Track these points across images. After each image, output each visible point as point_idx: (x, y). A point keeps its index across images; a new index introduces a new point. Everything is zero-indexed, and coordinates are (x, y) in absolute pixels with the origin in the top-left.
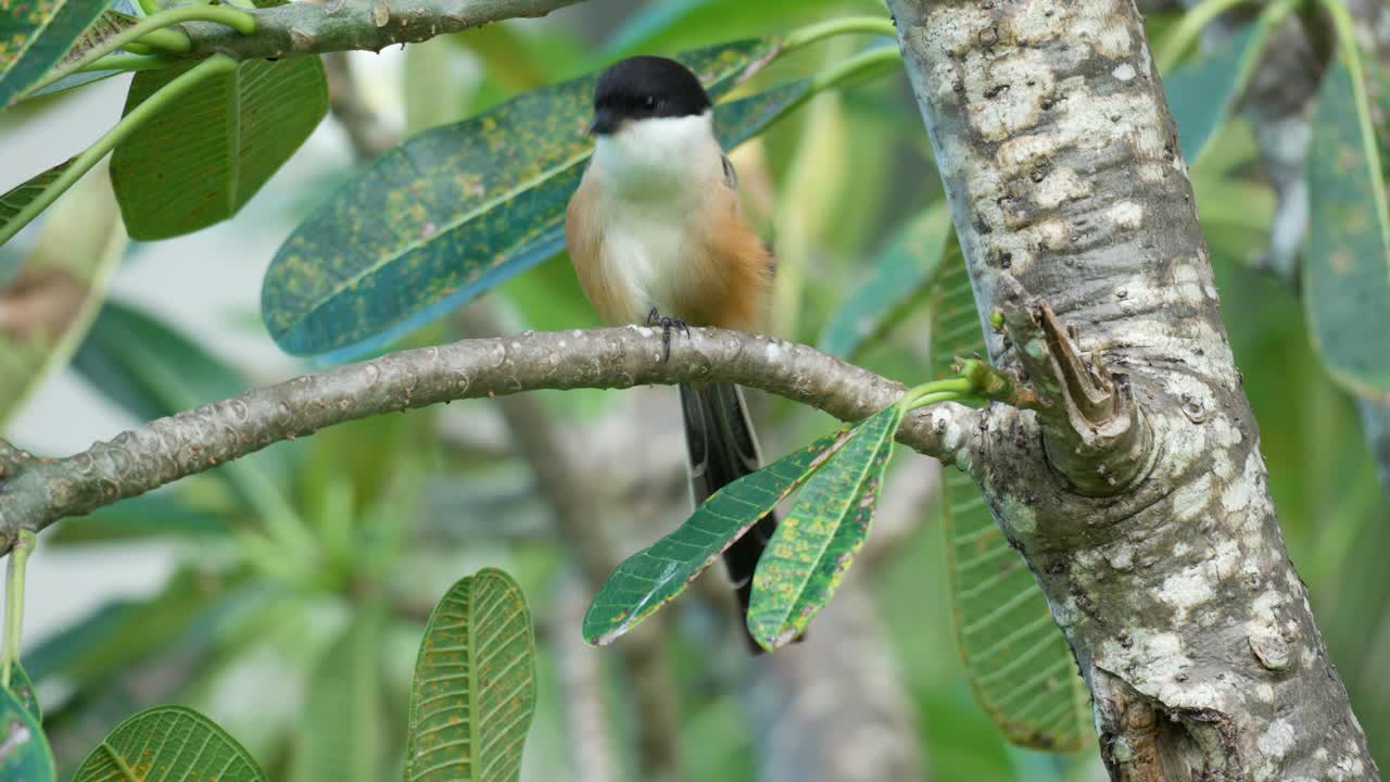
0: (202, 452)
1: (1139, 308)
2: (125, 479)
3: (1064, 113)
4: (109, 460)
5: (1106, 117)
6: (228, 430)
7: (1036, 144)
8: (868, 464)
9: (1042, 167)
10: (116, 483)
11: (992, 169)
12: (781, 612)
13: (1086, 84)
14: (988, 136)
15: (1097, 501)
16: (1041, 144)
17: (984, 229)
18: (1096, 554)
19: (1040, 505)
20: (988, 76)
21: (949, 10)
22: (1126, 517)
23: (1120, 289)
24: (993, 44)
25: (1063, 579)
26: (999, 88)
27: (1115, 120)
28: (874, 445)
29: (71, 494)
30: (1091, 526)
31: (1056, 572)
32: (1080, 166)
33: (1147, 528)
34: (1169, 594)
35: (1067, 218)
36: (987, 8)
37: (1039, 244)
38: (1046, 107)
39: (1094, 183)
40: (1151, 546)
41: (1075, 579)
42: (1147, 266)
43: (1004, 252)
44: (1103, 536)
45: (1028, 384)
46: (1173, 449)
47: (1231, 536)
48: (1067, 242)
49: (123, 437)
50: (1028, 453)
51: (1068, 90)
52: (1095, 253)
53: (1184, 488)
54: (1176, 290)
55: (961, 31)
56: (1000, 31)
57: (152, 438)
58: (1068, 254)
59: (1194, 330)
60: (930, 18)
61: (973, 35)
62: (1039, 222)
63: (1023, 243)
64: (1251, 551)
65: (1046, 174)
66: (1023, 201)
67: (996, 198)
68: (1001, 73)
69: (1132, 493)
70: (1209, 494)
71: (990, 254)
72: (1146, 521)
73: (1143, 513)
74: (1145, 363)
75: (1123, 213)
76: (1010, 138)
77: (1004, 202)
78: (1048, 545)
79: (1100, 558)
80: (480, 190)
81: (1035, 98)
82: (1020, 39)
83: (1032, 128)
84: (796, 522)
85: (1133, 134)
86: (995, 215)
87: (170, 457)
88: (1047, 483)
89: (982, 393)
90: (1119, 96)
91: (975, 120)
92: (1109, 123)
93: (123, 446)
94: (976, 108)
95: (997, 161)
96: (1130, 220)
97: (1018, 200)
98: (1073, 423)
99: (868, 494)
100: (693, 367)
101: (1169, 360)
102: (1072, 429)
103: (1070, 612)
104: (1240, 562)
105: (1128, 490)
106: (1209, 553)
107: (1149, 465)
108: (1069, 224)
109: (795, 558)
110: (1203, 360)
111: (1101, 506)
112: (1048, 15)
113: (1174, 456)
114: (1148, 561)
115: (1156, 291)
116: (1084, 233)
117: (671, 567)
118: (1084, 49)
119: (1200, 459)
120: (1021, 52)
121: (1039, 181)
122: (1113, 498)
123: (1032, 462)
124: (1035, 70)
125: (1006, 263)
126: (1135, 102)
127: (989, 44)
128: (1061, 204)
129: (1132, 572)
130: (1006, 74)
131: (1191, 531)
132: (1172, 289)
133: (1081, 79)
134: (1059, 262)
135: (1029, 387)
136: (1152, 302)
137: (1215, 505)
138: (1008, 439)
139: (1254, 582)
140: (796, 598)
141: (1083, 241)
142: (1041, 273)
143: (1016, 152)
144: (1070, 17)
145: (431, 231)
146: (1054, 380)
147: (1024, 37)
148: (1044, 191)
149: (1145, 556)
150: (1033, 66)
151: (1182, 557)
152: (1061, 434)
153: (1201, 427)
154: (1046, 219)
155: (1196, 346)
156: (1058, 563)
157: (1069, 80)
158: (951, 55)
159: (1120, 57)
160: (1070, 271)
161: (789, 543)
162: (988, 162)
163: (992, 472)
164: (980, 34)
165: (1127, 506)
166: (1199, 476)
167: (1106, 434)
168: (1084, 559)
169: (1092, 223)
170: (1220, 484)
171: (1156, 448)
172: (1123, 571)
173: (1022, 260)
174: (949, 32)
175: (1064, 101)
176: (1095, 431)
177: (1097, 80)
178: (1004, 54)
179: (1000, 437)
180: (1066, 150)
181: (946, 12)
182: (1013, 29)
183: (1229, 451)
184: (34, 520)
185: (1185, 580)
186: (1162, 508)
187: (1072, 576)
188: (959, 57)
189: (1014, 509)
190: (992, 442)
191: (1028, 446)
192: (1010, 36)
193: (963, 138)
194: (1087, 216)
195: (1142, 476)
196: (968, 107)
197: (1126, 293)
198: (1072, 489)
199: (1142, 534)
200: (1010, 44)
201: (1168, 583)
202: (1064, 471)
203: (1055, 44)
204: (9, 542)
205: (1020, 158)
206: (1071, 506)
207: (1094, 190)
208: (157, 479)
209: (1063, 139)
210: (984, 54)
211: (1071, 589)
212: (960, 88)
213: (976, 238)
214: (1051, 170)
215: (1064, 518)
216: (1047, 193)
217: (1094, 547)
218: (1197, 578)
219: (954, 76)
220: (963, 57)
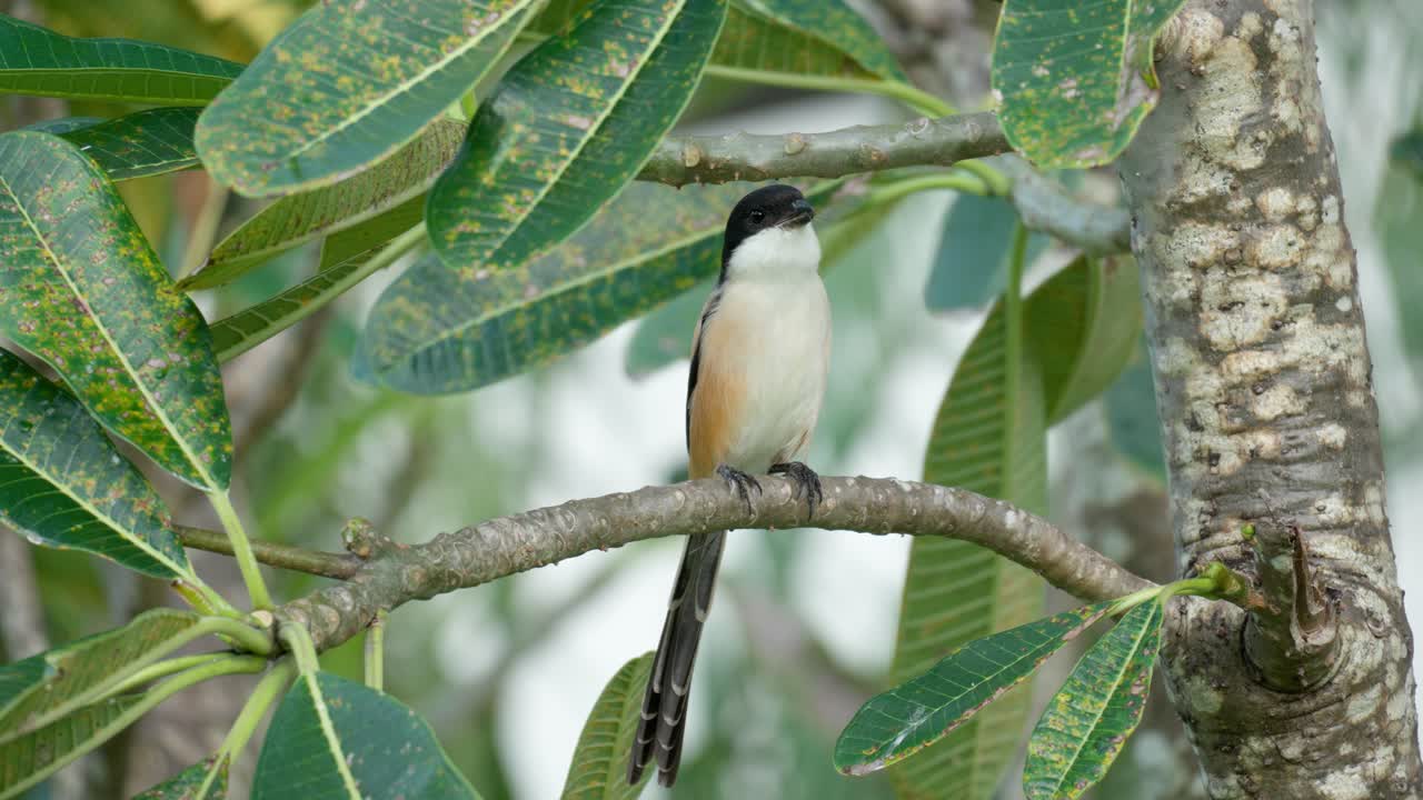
0: (534, 555)
1: (1335, 522)
2: (469, 573)
3: (1291, 336)
4: (456, 553)
5: (1326, 344)
6: (557, 537)
7: (1262, 360)
8: (1132, 653)
9: (1264, 381)
10: (460, 575)
11: (1215, 375)
12: (1056, 780)
13: (1314, 311)
14: (1216, 345)
15: (1280, 697)
16: (1266, 361)
17: (1195, 426)
18: (1268, 742)
19: (1228, 692)
20: (1226, 291)
21: (1199, 226)
22: (1304, 714)
23: (1319, 503)
24: (1237, 264)
25: (1229, 759)
26: (1234, 304)
27: (1334, 348)
28: (1136, 634)
29: (423, 580)
30: (1271, 717)
31: (1226, 752)
32: (1300, 386)
33: (1321, 726)
34: (1329, 787)
35: (1280, 431)
36: (1235, 230)
37: (1252, 451)
38: (1276, 327)
39: (1310, 403)
40: (1320, 743)
41: (1243, 760)
42: (1346, 485)
43: (1214, 452)
44: (1277, 727)
45: (1260, 591)
46: (1357, 659)
47: (1389, 742)
48: (1276, 453)
49: (468, 532)
50: (1227, 643)
51: (1298, 315)
52: (1299, 467)
53: (1359, 694)
54: (1366, 511)
55: (1208, 247)
56: (1245, 253)
57: (494, 537)
58: (1276, 464)
59: (1377, 548)
60: (1177, 229)
61: (1219, 252)
62: (1253, 430)
63: (1235, 448)
64: (1403, 757)
65: (1266, 388)
66: (1241, 409)
67: (1213, 402)
68: (1238, 290)
69: (1314, 693)
70: (1378, 702)
71: (1199, 451)
72: (1320, 720)
73: (1320, 712)
74: (1335, 574)
75: (1330, 434)
76: (1238, 350)
77: (1222, 407)
78: (1224, 727)
79: (1273, 746)
80: (581, 262)
81: (1267, 318)
82: (1262, 263)
83: (1260, 344)
84: (1068, 698)
85: (1346, 361)
86: (1211, 417)
87: (507, 556)
88: (1239, 674)
89: (1220, 593)
90: (1340, 326)
91: (1206, 329)
92: (1328, 349)
93: (469, 541)
94: (1209, 317)
95: (1222, 369)
96: (1336, 442)
97: (1236, 407)
98: (1292, 630)
99: (1138, 682)
100: (942, 524)
101: (1355, 574)
102: (1290, 636)
103: (1229, 788)
104: (1393, 765)
105: (1312, 691)
106: (1369, 756)
107: (1334, 670)
108: (1281, 437)
109: (1066, 732)
110: (1382, 577)
111: (1284, 701)
112: (1290, 244)
113: (1357, 666)
114: (1316, 755)
115: (1350, 509)
116: (1295, 447)
117: (919, 712)
118: (1316, 280)
119: (1377, 671)
120: (1260, 275)
121: (1258, 394)
122: (1297, 696)
123: (1230, 652)
124: (1271, 293)
125: (1214, 462)
126: (1350, 333)
127: (1231, 263)
128: (1277, 418)
129: (1299, 763)
130: (1243, 292)
131: (1357, 733)
132: (1362, 508)
133: (1310, 306)
134: (1268, 470)
135: (1261, 593)
136: (1347, 518)
137: (1380, 713)
138: (1208, 628)
139: (1402, 786)
140: (1067, 769)
141: (1293, 454)
142: (1249, 477)
143: (1242, 365)
144: (1308, 248)
145: (534, 294)
146: (1288, 592)
147: (1266, 261)
148: (1262, 403)
149: (1314, 751)
150: (1270, 289)
151: (1345, 756)
152: (1276, 638)
153: (1381, 641)
154: (1261, 429)
155: (1377, 564)
156: (1229, 743)
157: (1301, 306)
158: (1193, 266)
159: (1343, 290)
160: (1276, 479)
161: (1061, 716)
162: (1212, 368)
163: (1185, 653)
164: (1225, 253)
165: (1307, 704)
166: (1373, 685)
167: (1315, 642)
168: (1256, 744)
169: (1302, 439)
170: (1387, 694)
171: (1342, 656)
172: (1290, 761)
173: (1230, 463)
174: (1195, 245)
175: (1292, 324)
176: (1305, 639)
177: (1323, 309)
178: (1245, 273)
179: (1200, 624)
180: (1288, 370)
181: (1195, 226)
182: (1257, 251)
183: (1398, 664)
184: (390, 601)
185: (1345, 778)
186: (1338, 710)
187: (1240, 757)
188: (1201, 269)
189: (1201, 690)
190: (1190, 626)
191: (1227, 637)
192: (1254, 258)
193: (1188, 342)
194: (1298, 432)
195: (1326, 680)
196: (1201, 315)
197: (1325, 508)
198: (1263, 683)
199: (1315, 730)
200: (1251, 266)
201: (1331, 778)
202: (1261, 667)
203: (1291, 272)
204: (369, 620)
205: (1245, 370)
206: (1257, 697)
207: (1308, 410)
208: (493, 575)
209: (1288, 359)
210: (1226, 271)
211: (1237, 768)
212: (1196, 298)
213: (1185, 433)
214: (1272, 386)
215: (1249, 707)
216: (1266, 406)
217: (1268, 735)
218: (1356, 776)
219: (1192, 285)
220: (1204, 270)
